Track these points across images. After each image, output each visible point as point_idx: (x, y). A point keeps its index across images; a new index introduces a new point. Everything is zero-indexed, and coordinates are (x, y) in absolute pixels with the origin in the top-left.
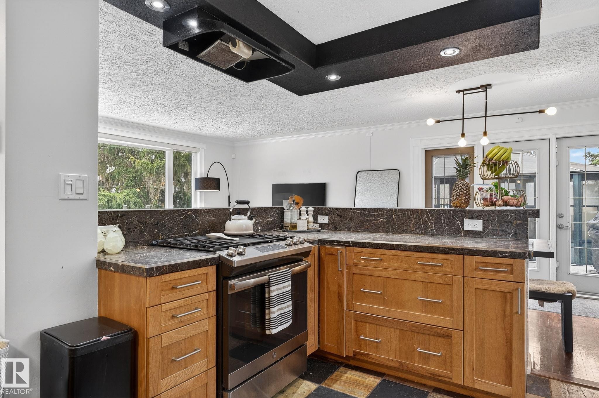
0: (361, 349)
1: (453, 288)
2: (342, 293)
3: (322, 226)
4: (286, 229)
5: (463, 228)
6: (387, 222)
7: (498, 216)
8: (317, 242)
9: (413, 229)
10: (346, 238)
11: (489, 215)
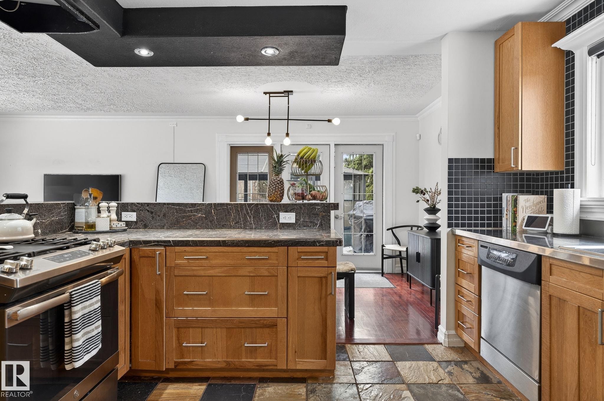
0: (183, 358)
1: (278, 278)
2: (161, 299)
3: (129, 224)
4: (78, 230)
5: (279, 221)
6: (205, 217)
7: (308, 209)
8: (128, 243)
9: (233, 224)
10: (165, 237)
11: (301, 208)
